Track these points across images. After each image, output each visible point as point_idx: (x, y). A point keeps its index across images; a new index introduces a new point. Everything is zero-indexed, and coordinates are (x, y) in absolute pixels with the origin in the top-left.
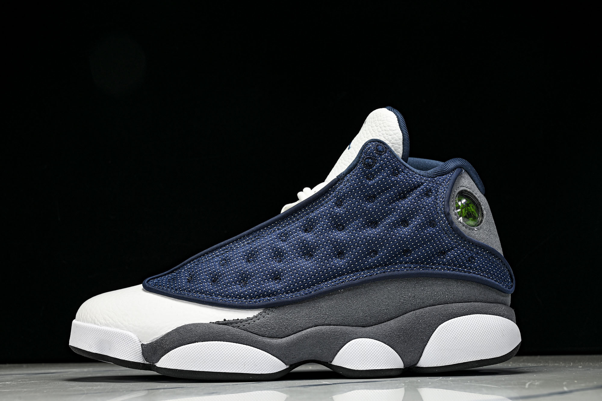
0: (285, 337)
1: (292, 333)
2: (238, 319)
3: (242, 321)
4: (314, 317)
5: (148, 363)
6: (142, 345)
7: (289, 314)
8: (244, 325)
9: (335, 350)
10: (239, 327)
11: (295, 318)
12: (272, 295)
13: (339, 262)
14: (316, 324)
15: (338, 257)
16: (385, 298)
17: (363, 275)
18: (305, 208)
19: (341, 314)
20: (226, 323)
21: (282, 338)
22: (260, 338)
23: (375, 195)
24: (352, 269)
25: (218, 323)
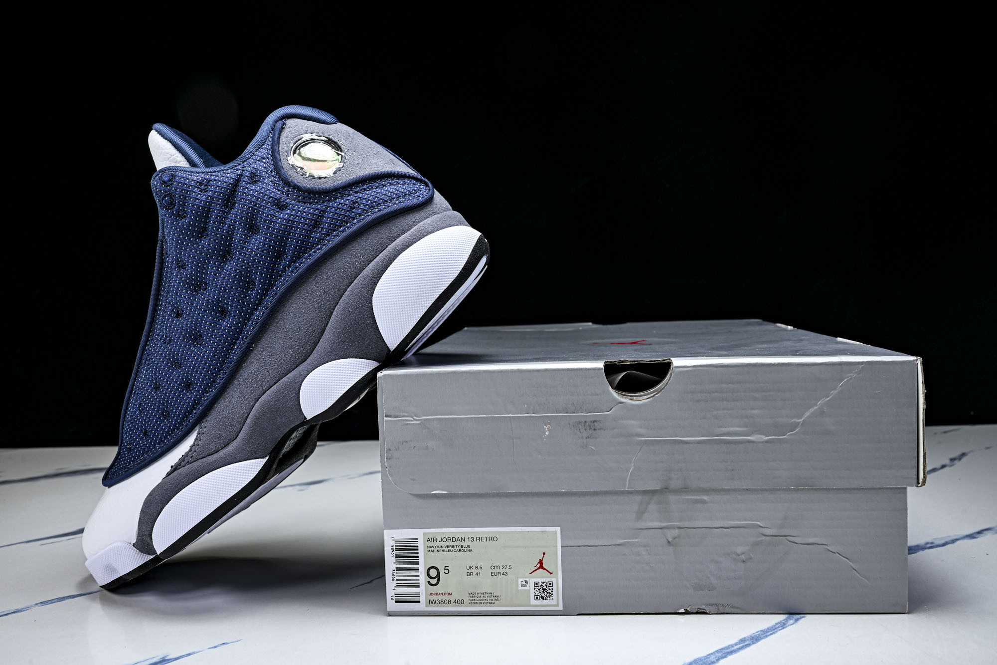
0: (238, 435)
1: (241, 425)
2: (183, 456)
3: (187, 455)
4: (248, 394)
5: (154, 556)
6: (134, 545)
7: (223, 411)
8: (192, 457)
9: (295, 406)
10: (188, 462)
11: (232, 410)
12: (197, 405)
13: (228, 322)
14: (256, 399)
15: (225, 317)
16: (299, 317)
17: (260, 314)
18: (161, 294)
19: (272, 369)
20: (174, 469)
21: (236, 438)
22: (215, 456)
23: (203, 227)
24: (246, 318)
25: (168, 474)
